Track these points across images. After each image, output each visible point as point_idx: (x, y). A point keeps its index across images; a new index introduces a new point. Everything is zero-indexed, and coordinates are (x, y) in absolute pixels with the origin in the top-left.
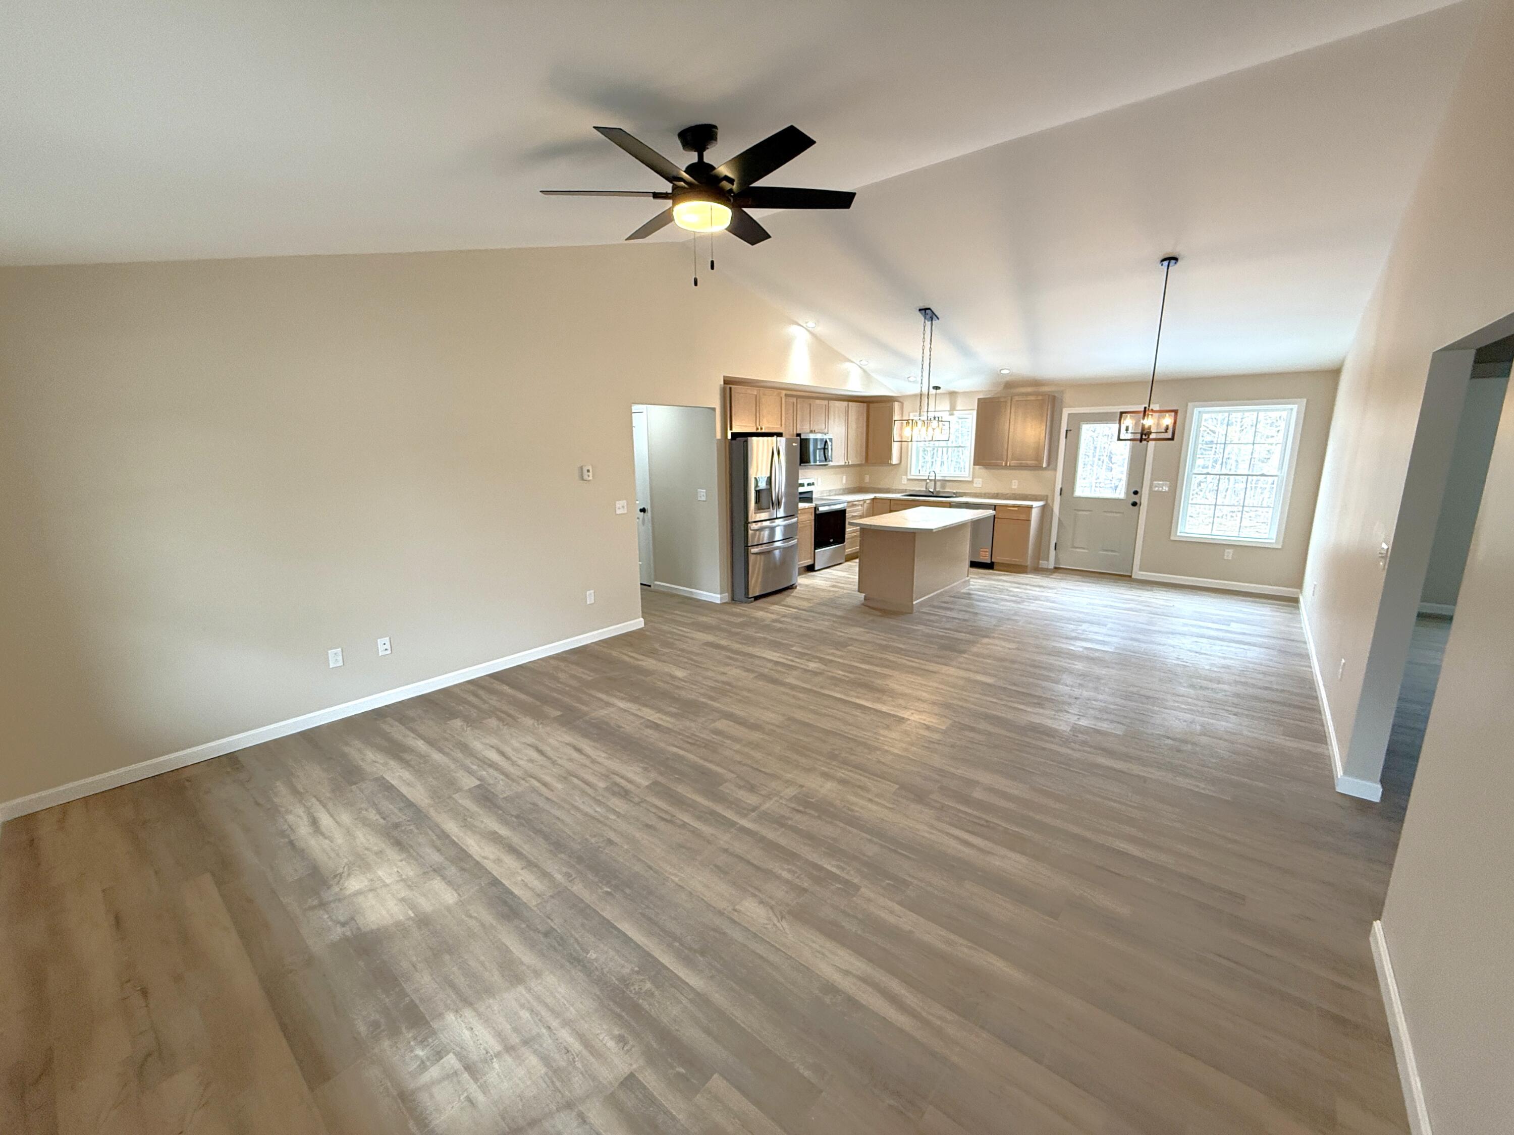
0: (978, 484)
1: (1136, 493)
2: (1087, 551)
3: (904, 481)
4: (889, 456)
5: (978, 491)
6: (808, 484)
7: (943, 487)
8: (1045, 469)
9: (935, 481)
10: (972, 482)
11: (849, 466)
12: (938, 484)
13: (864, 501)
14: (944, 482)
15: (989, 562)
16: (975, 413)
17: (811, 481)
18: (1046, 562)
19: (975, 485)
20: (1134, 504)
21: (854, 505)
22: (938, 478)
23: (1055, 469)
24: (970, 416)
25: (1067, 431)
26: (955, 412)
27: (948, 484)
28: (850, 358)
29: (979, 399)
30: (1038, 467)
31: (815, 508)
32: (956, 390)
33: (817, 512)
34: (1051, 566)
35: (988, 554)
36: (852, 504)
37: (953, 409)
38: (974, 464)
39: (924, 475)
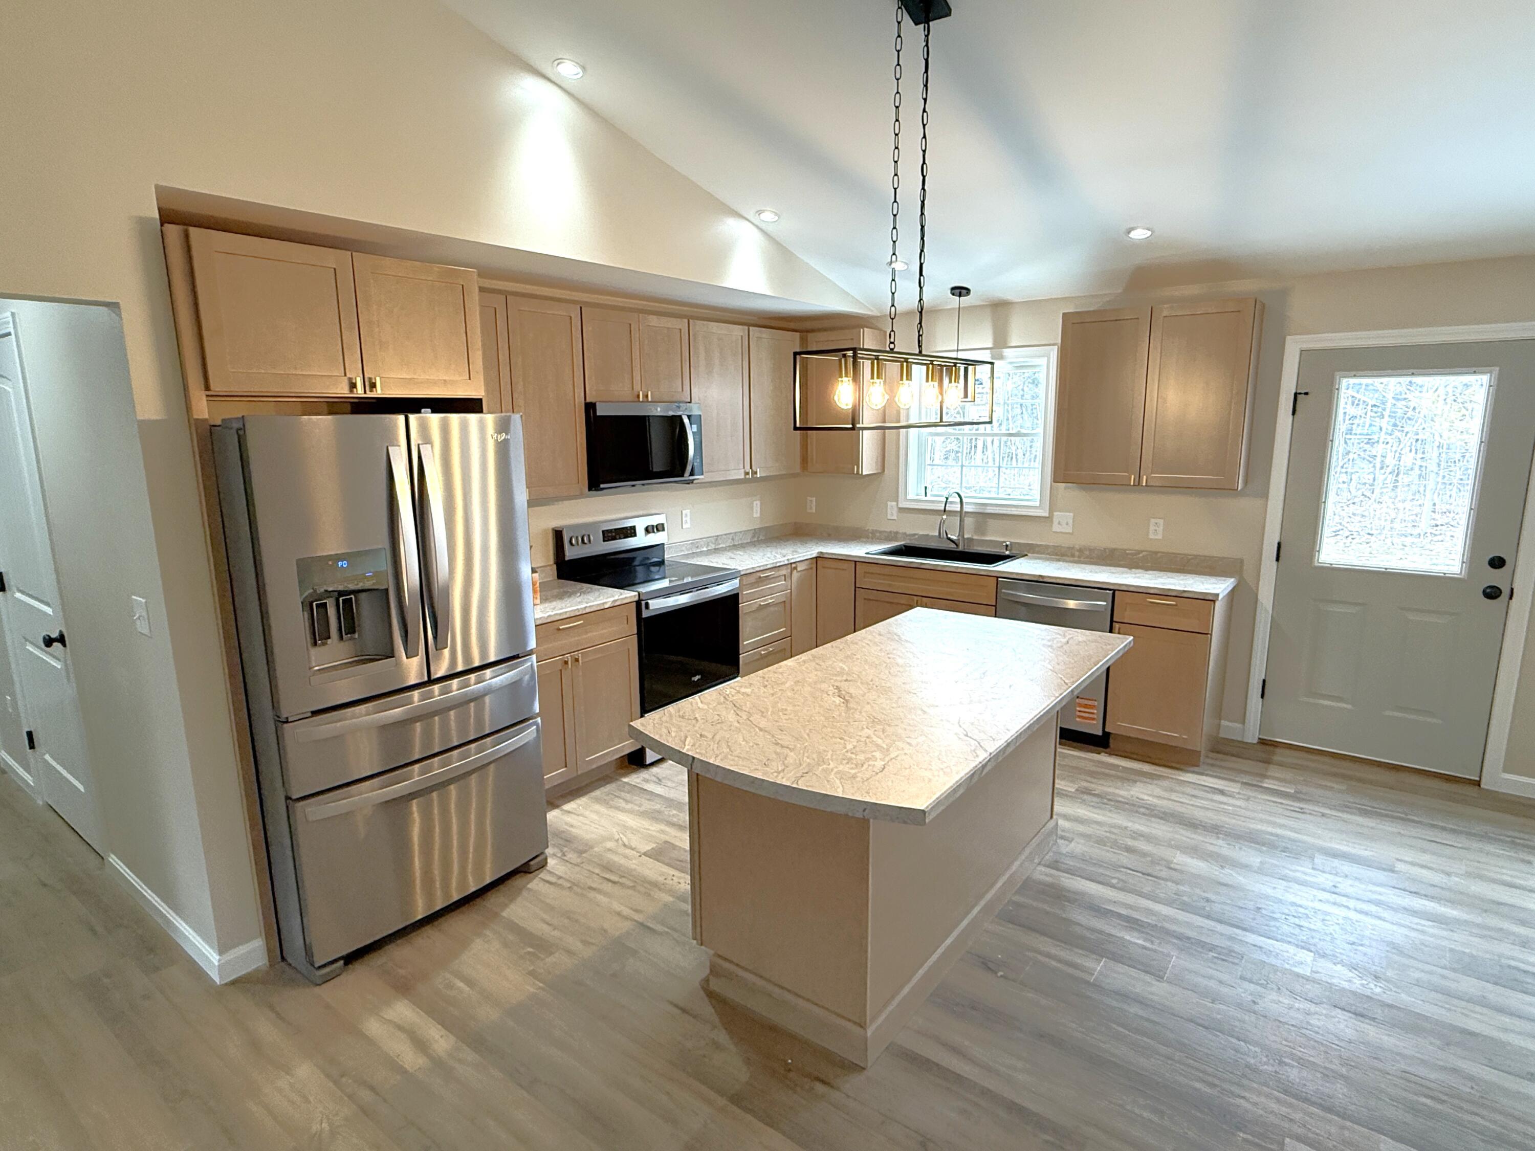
0: (1063, 522)
1: (1497, 563)
2: (1349, 707)
3: (893, 514)
4: (855, 457)
5: (1065, 542)
6: (648, 530)
7: (980, 528)
8: (1242, 494)
9: (962, 514)
10: (1049, 519)
11: (755, 480)
12: (968, 521)
13: (792, 566)
14: (983, 517)
15: (1099, 733)
16: (1054, 353)
17: (654, 521)
18: (1238, 725)
19: (1056, 528)
20: (1492, 593)
21: (761, 581)
22: (967, 508)
23: (1265, 495)
24: (1043, 361)
25: (1296, 395)
26: (1007, 352)
27: (992, 523)
28: (736, 207)
29: (1064, 314)
30: (1225, 489)
31: (638, 603)
32: (1010, 297)
33: (645, 614)
34: (1252, 736)
35: (1098, 713)
36: (757, 578)
37: (1000, 342)
38: (1055, 480)
39: (936, 498)
